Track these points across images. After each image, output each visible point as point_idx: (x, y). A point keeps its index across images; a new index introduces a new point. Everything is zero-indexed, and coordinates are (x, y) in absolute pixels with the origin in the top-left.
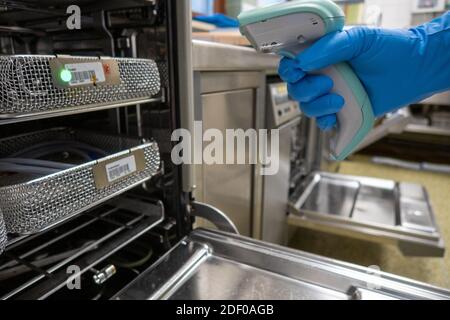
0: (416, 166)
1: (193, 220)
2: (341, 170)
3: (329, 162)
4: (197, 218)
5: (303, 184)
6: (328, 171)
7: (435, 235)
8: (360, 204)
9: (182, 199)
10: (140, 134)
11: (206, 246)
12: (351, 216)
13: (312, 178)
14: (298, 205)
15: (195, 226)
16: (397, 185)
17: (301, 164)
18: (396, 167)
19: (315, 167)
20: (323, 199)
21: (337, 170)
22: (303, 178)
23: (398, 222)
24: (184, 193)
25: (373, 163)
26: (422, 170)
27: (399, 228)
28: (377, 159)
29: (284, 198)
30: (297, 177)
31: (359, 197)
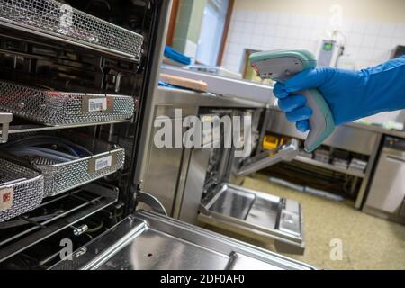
0: (301, 189)
1: (136, 204)
2: (244, 184)
3: (236, 177)
4: (140, 203)
5: (214, 191)
6: (234, 183)
7: (300, 238)
8: (253, 212)
9: (132, 188)
10: (110, 140)
11: (145, 222)
12: (245, 219)
13: (221, 187)
14: (207, 207)
15: (137, 208)
16: (282, 200)
17: (213, 175)
18: (286, 187)
19: (225, 179)
20: (227, 205)
21: (241, 184)
22: (214, 186)
23: (277, 227)
24: (134, 185)
25: (270, 182)
26: (304, 192)
27: (276, 231)
28: (273, 179)
29: (198, 200)
30: (210, 185)
31: (254, 206)
